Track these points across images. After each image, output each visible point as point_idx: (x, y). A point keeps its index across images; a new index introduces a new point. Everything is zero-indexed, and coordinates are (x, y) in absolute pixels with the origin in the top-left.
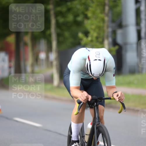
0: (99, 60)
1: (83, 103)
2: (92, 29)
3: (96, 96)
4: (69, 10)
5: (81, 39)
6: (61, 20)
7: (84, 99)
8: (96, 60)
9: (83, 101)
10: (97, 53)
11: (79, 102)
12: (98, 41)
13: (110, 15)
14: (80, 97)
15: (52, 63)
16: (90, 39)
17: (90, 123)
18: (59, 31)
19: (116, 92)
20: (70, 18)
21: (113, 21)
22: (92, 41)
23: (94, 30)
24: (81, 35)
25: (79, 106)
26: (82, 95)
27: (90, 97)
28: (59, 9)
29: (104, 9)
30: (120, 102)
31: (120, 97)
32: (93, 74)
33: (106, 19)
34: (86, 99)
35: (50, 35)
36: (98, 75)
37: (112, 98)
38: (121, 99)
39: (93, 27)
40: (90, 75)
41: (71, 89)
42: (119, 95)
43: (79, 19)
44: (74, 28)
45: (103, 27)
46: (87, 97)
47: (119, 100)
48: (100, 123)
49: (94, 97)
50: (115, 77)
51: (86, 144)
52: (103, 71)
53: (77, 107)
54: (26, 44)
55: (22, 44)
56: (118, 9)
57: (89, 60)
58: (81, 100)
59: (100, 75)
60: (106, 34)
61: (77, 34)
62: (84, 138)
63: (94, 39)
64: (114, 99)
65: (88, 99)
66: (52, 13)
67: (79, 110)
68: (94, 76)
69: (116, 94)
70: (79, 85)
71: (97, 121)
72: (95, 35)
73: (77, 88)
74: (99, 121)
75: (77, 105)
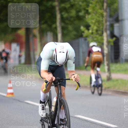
0: (63, 52)
1: (49, 82)
2: (92, 23)
3: (59, 77)
4: (72, 6)
5: (83, 32)
6: (65, 15)
7: (50, 80)
8: (61, 52)
9: (49, 81)
10: (62, 47)
11: (46, 82)
12: (98, 34)
13: (108, 10)
14: (47, 78)
16: (90, 31)
17: (55, 97)
18: (63, 24)
19: (74, 75)
20: (73, 13)
21: (111, 16)
22: (92, 33)
23: (95, 24)
24: (82, 28)
25: (46, 85)
26: (48, 76)
27: (54, 78)
28: (63, 5)
29: (103, 6)
30: (76, 82)
31: (76, 78)
32: (58, 62)
33: (105, 14)
34: (51, 80)
35: (56, 28)
36: (62, 63)
37: (70, 79)
38: (77, 80)
39: (94, 21)
40: (56, 62)
41: (41, 72)
42: (76, 77)
43: (81, 14)
44: (76, 22)
45: (102, 21)
46: (52, 78)
47: (75, 80)
48: (62, 97)
49: (58, 78)
50: (74, 64)
51: (53, 113)
52: (65, 61)
53: (45, 85)
54: (35, 36)
55: (31, 36)
56: (115, 6)
57: (56, 52)
58: (47, 80)
59: (63, 63)
60: (105, 27)
61: (80, 27)
62: (51, 109)
63: (94, 31)
64: (72, 80)
65: (52, 79)
66: (57, 8)
67: (46, 88)
68: (59, 63)
69: (74, 76)
70: (47, 69)
71: (60, 96)
72: (95, 28)
73: (46, 71)
74: (61, 96)
75: (45, 84)
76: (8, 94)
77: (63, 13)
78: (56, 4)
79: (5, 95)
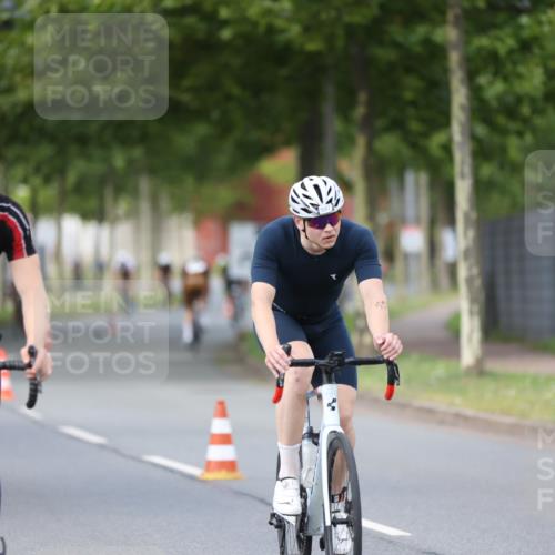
6: (494, 89)
15: (452, 269)
28: (483, 41)
66: (454, 58)
76: (209, 466)
77: (482, 80)
78: (449, 34)
79: (196, 471)
